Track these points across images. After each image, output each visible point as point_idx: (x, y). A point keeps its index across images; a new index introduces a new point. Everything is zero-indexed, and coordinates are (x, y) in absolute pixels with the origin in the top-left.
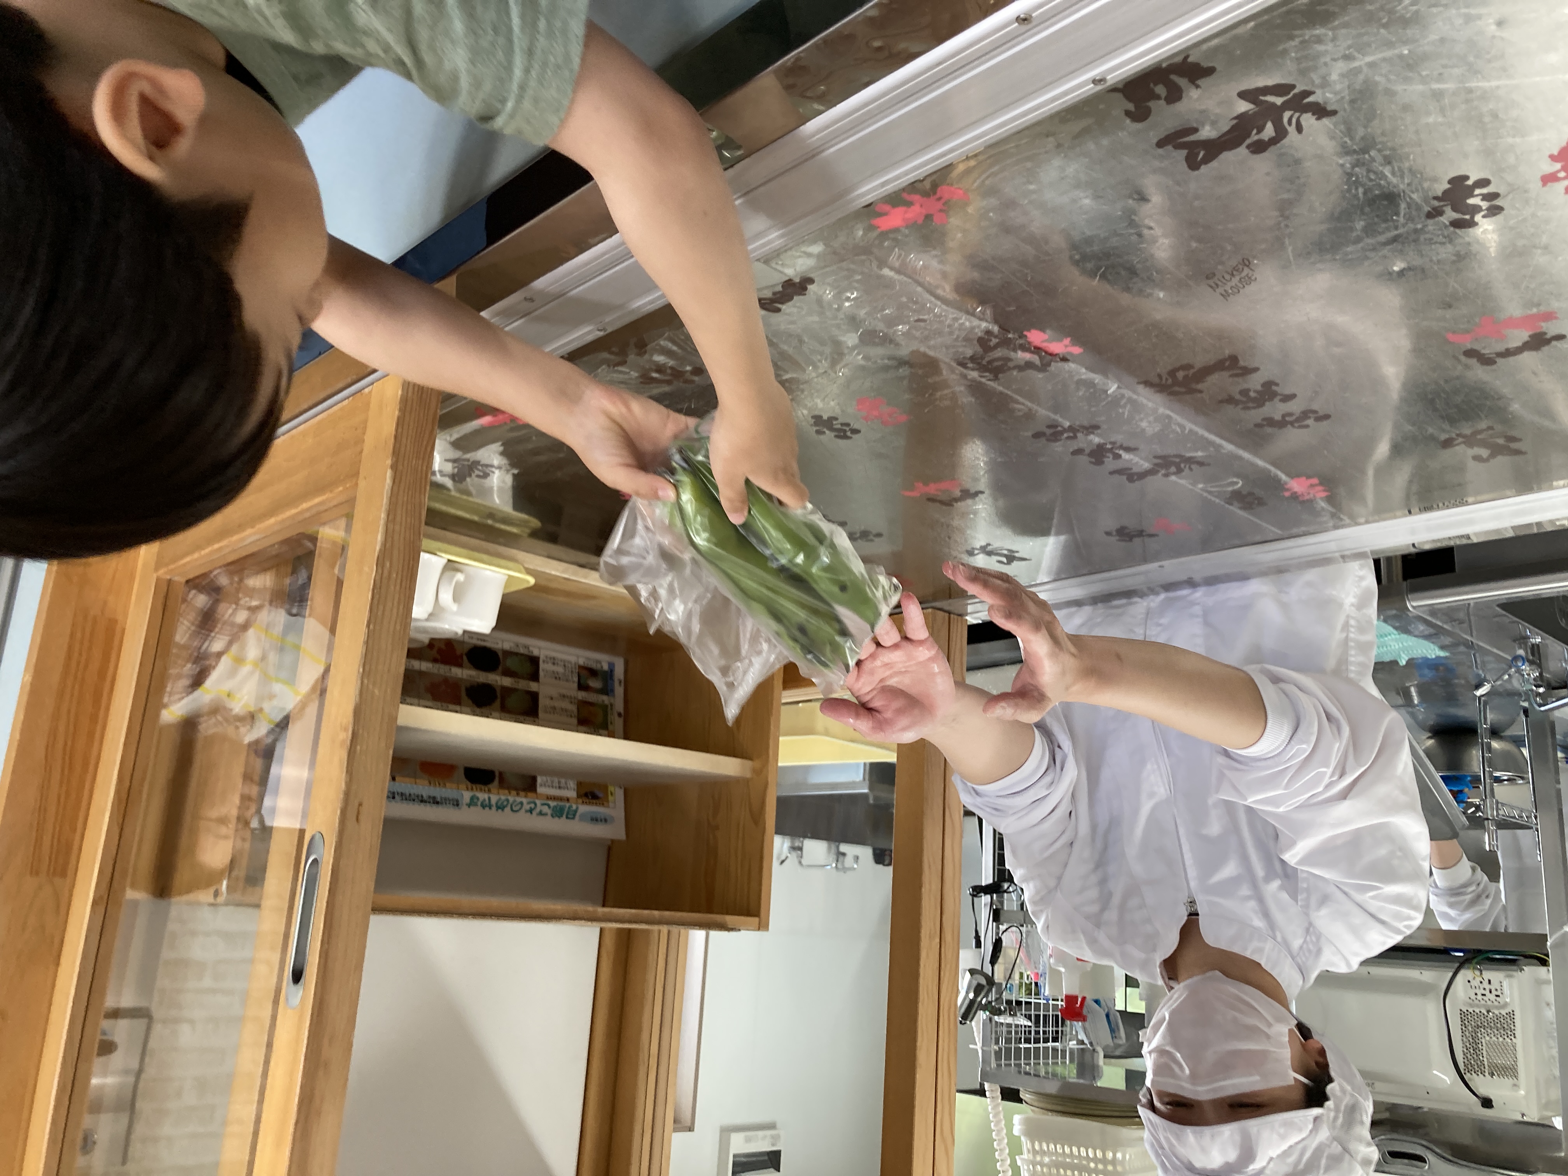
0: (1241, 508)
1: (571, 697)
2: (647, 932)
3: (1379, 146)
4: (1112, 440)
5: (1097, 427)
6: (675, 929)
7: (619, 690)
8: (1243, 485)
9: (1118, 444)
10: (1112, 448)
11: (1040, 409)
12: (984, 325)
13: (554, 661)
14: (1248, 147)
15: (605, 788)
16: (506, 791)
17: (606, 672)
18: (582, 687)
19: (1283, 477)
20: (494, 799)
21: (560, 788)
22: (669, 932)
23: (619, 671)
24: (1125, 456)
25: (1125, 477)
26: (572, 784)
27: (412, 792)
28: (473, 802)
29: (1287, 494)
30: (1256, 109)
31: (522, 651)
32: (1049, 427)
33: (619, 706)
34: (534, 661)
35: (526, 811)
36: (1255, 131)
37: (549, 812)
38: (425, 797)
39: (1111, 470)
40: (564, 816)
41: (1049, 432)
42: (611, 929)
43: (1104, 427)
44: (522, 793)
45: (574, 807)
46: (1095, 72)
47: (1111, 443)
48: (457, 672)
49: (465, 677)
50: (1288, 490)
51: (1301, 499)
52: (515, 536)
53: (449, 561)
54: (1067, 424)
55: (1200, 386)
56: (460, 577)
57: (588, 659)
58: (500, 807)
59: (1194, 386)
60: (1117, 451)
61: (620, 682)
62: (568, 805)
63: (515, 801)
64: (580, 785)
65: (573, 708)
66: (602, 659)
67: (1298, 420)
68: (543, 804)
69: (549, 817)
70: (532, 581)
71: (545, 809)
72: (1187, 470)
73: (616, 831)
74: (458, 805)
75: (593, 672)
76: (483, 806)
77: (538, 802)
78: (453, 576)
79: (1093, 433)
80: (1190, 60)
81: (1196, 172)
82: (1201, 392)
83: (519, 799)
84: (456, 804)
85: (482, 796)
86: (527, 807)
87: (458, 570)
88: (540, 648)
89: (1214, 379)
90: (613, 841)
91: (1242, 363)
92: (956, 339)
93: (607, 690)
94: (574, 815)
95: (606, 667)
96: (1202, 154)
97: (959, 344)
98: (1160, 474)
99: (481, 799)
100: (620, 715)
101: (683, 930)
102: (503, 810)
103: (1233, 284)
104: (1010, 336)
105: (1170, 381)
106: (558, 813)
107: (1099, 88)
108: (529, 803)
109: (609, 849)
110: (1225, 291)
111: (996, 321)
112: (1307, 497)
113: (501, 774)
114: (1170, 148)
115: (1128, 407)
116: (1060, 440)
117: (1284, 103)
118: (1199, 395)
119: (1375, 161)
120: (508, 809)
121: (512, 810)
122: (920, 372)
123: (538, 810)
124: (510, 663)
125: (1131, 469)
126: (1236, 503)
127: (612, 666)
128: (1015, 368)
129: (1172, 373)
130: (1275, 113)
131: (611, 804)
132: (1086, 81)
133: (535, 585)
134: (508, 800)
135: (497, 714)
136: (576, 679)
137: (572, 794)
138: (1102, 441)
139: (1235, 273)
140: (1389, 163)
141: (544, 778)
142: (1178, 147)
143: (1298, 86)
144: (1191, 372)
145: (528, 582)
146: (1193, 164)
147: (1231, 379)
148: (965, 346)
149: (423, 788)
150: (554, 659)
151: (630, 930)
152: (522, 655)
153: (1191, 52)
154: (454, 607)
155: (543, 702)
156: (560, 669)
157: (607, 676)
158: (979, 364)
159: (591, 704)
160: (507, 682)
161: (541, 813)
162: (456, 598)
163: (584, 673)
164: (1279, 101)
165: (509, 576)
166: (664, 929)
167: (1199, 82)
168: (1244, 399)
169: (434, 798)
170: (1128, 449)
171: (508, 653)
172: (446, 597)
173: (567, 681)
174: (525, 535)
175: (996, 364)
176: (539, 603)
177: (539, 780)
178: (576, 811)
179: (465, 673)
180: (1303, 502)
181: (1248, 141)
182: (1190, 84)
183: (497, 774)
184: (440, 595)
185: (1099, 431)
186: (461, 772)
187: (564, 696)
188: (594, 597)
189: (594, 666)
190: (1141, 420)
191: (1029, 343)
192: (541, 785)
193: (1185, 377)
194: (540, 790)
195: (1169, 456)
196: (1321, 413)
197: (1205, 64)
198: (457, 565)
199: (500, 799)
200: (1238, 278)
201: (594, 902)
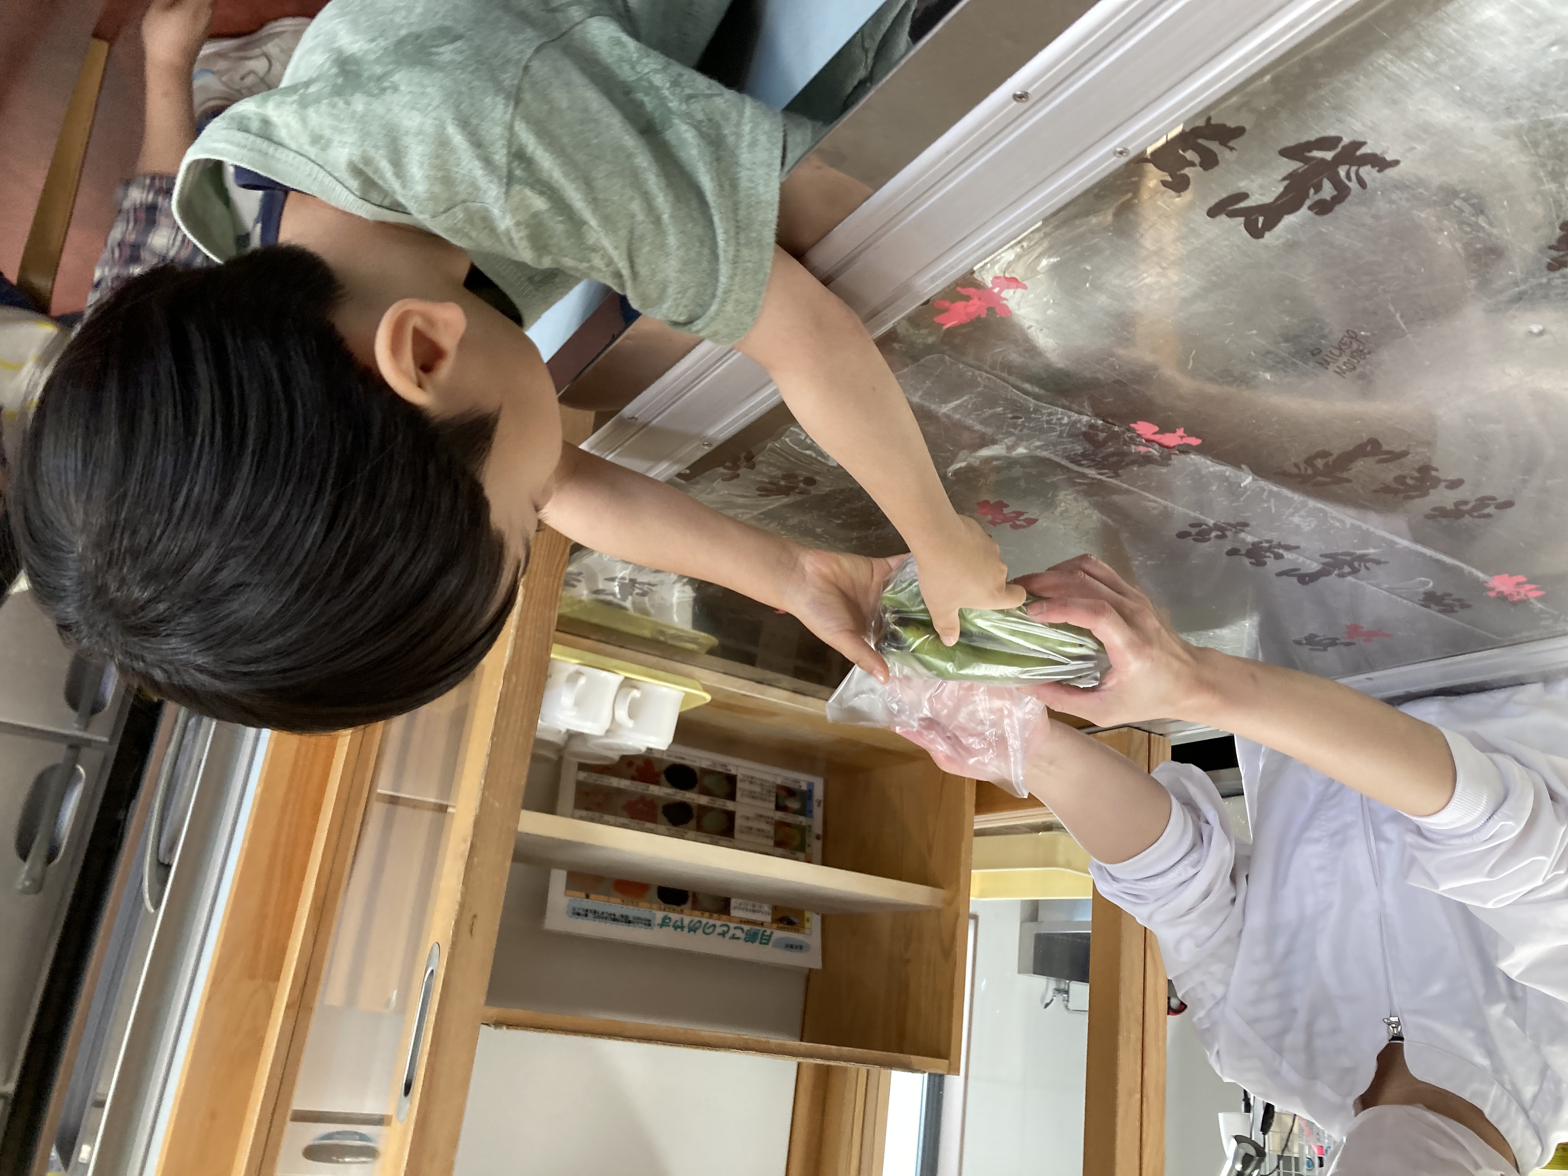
0: (1440, 611)
1: (768, 817)
2: (845, 1069)
3: (1463, 195)
4: (1267, 538)
5: (1246, 525)
6: (874, 1069)
7: (818, 812)
8: (1433, 586)
9: (1275, 543)
10: (1270, 547)
11: (1176, 507)
12: (1085, 419)
13: (751, 780)
14: (1310, 208)
15: (800, 913)
16: (699, 913)
17: (803, 793)
18: (779, 807)
19: (1480, 575)
20: (687, 920)
21: (754, 911)
22: (868, 1071)
23: (818, 793)
24: (1287, 555)
25: (1295, 580)
26: (766, 908)
27: (604, 911)
28: (664, 923)
29: (1492, 594)
30: (1306, 167)
31: (719, 769)
32: (1192, 526)
33: (818, 828)
34: (731, 780)
35: (719, 934)
36: (1312, 191)
37: (742, 936)
38: (617, 917)
39: (1278, 571)
40: (758, 941)
41: (1194, 531)
42: (808, 1065)
43: (1253, 523)
44: (715, 915)
45: (768, 933)
46: (1115, 143)
47: (1267, 541)
48: (655, 790)
49: (661, 794)
50: (1492, 589)
51: (1511, 599)
52: (691, 652)
53: (626, 678)
54: (1211, 522)
55: (1345, 475)
56: (636, 693)
57: (786, 778)
58: (693, 929)
59: (1339, 475)
60: (1276, 550)
61: (819, 803)
62: (762, 929)
63: (707, 923)
64: (775, 909)
65: (769, 828)
66: (802, 779)
67: (1474, 509)
68: (735, 928)
69: (742, 942)
70: (708, 698)
71: (739, 933)
72: (1363, 571)
73: (812, 960)
74: (649, 925)
75: (791, 792)
76: (676, 927)
77: (732, 925)
78: (628, 694)
79: (1243, 531)
80: (1213, 122)
81: (1261, 240)
82: (1348, 481)
83: (711, 922)
84: (648, 923)
85: (675, 917)
86: (719, 930)
87: (635, 687)
88: (738, 766)
89: (1360, 465)
90: (810, 970)
91: (1385, 447)
92: (1060, 436)
93: (805, 811)
94: (769, 940)
95: (804, 787)
96: (1261, 219)
97: (1065, 440)
98: (1334, 575)
99: (673, 920)
100: (818, 837)
101: (884, 1071)
102: (695, 932)
103: (1346, 360)
104: (1116, 429)
105: (1310, 471)
106: (751, 938)
107: (1124, 160)
108: (722, 926)
109: (808, 979)
110: (1338, 367)
111: (1097, 415)
112: (1516, 598)
113: (694, 895)
114: (1223, 218)
115: (1272, 501)
116: (1209, 539)
117: (1334, 158)
118: (1347, 485)
119: (1463, 211)
120: (700, 931)
121: (704, 932)
122: (1034, 472)
123: (732, 932)
124: (707, 781)
125: (1298, 570)
126: (1433, 606)
127: (811, 785)
128: (1133, 463)
129: (1310, 461)
130: (1329, 168)
131: (807, 931)
132: (1108, 152)
133: (712, 700)
134: (700, 922)
135: (692, 834)
136: (773, 799)
137: (768, 919)
138: (1256, 540)
139: (1343, 347)
140: (1482, 212)
141: (740, 901)
142: (1232, 214)
143: (1344, 139)
144: (1331, 459)
145: (705, 699)
146: (1256, 233)
147: (1379, 466)
148: (1072, 443)
149: (616, 906)
150: (752, 778)
151: (829, 1067)
152: (720, 773)
153: (1212, 114)
154: (630, 723)
155: (739, 822)
156: (757, 789)
157: (806, 796)
158: (1093, 460)
159: (789, 825)
160: (704, 800)
161: (733, 937)
162: (632, 715)
163: (784, 793)
164: (1329, 155)
165: (687, 693)
166: (863, 1068)
167: (1231, 144)
168: (1402, 487)
169: (627, 917)
170: (1288, 548)
171: (706, 772)
172: (622, 714)
173: (764, 800)
174: (703, 652)
175: (1111, 460)
176: (725, 720)
177: (734, 902)
178: (770, 936)
179: (662, 791)
180: (1514, 604)
181: (1308, 203)
182: (1223, 148)
183: (690, 894)
184: (616, 713)
185: (1249, 529)
186: (653, 893)
187: (761, 816)
188: (773, 714)
189: (792, 785)
190: (1292, 515)
191: (1139, 436)
192: (735, 908)
193: (1326, 465)
194: (734, 913)
195: (1337, 554)
196: (1501, 500)
197: (1231, 124)
198: (634, 682)
199: (692, 921)
200: (1348, 351)
201: (791, 1034)
